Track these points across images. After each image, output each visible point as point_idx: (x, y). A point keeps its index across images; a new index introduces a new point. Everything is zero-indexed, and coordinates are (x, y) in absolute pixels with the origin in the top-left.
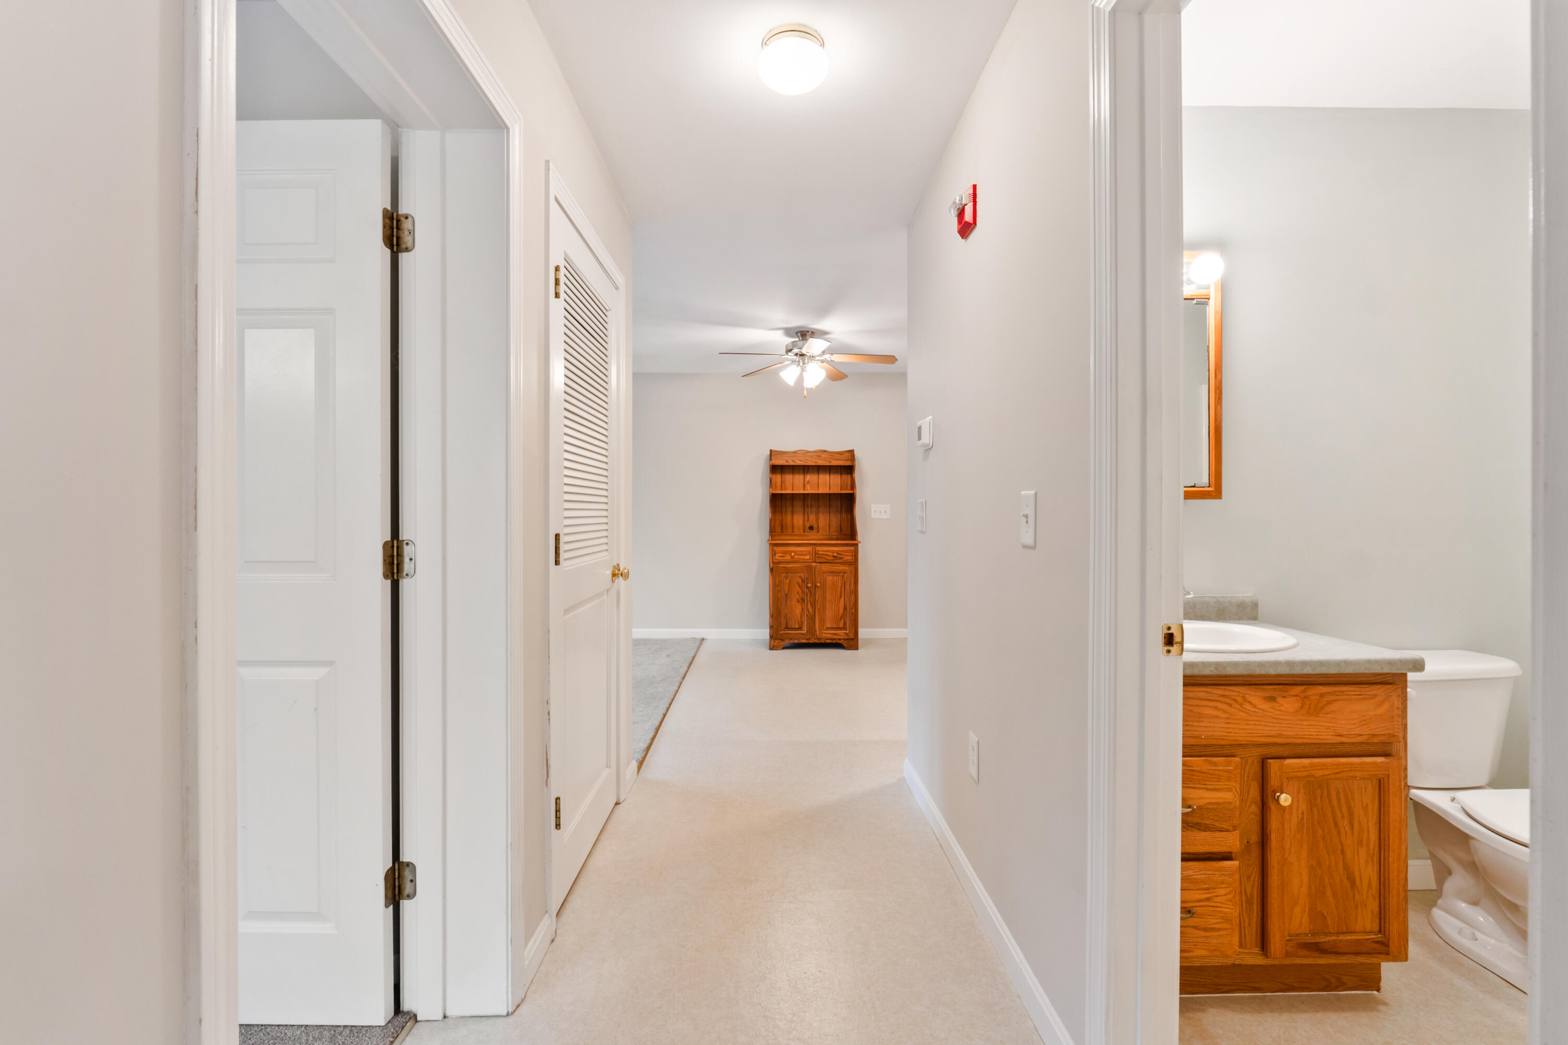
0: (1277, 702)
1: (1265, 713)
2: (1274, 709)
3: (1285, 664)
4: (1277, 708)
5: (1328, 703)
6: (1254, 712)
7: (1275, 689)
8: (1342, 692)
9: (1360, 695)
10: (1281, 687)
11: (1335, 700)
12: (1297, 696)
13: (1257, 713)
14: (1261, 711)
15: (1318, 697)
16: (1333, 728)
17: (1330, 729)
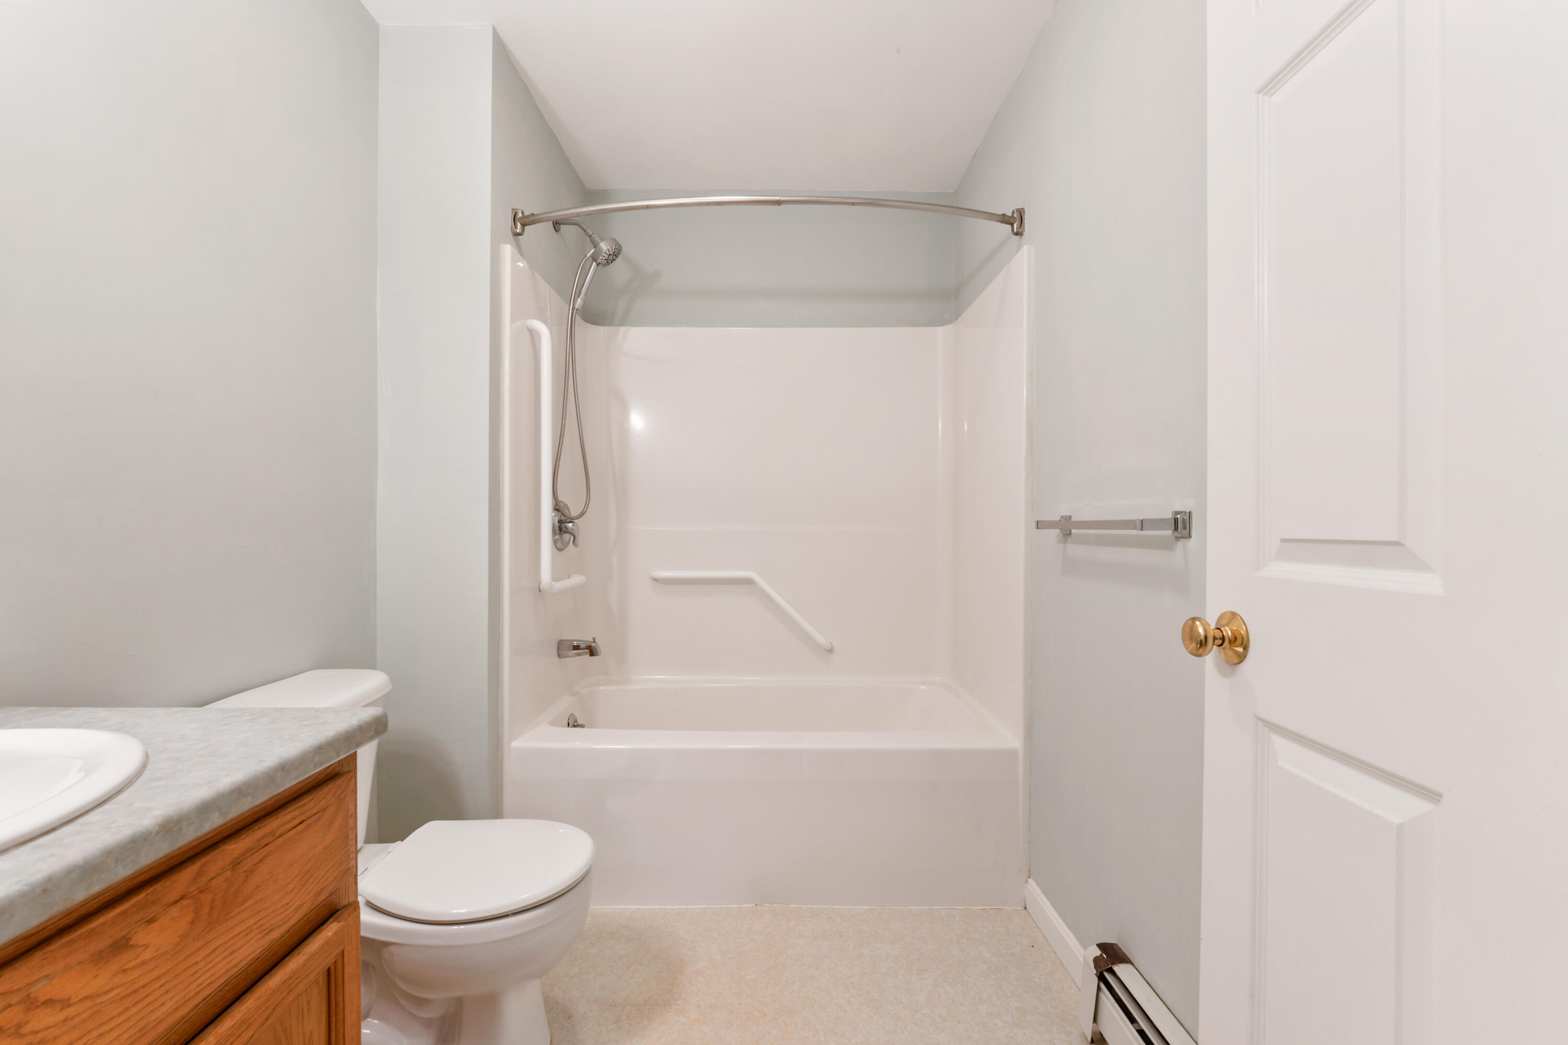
0: (137, 946)
1: (98, 1001)
2: (125, 971)
3: (158, 833)
4: (131, 965)
5: (249, 873)
6: (66, 1020)
7: (124, 913)
8: (271, 833)
9: (301, 823)
10: (141, 897)
11: (261, 861)
12: (182, 898)
13: (73, 1017)
14: (88, 1003)
15: (228, 873)
16: (256, 926)
17: (251, 931)
